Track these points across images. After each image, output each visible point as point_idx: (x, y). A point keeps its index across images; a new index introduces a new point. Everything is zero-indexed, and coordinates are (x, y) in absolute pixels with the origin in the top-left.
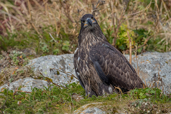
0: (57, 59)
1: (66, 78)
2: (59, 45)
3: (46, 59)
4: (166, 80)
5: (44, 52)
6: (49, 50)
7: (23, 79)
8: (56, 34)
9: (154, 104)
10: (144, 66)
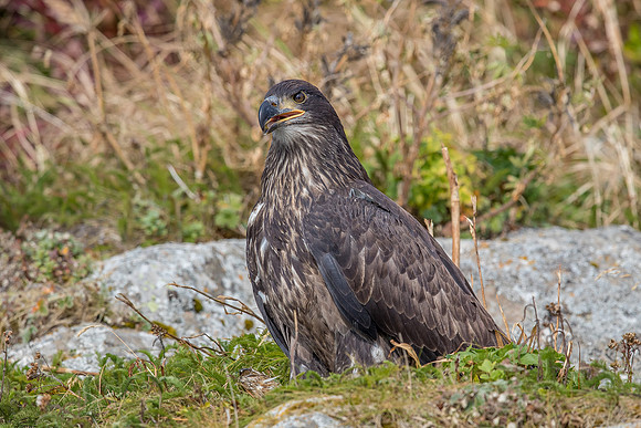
0: (193, 257)
1: (226, 323)
2: (203, 210)
3: (155, 257)
4: (594, 329)
5: (148, 232)
6: (166, 227)
7: (72, 328)
8: (194, 170)
9: (532, 399)
10: (510, 279)
